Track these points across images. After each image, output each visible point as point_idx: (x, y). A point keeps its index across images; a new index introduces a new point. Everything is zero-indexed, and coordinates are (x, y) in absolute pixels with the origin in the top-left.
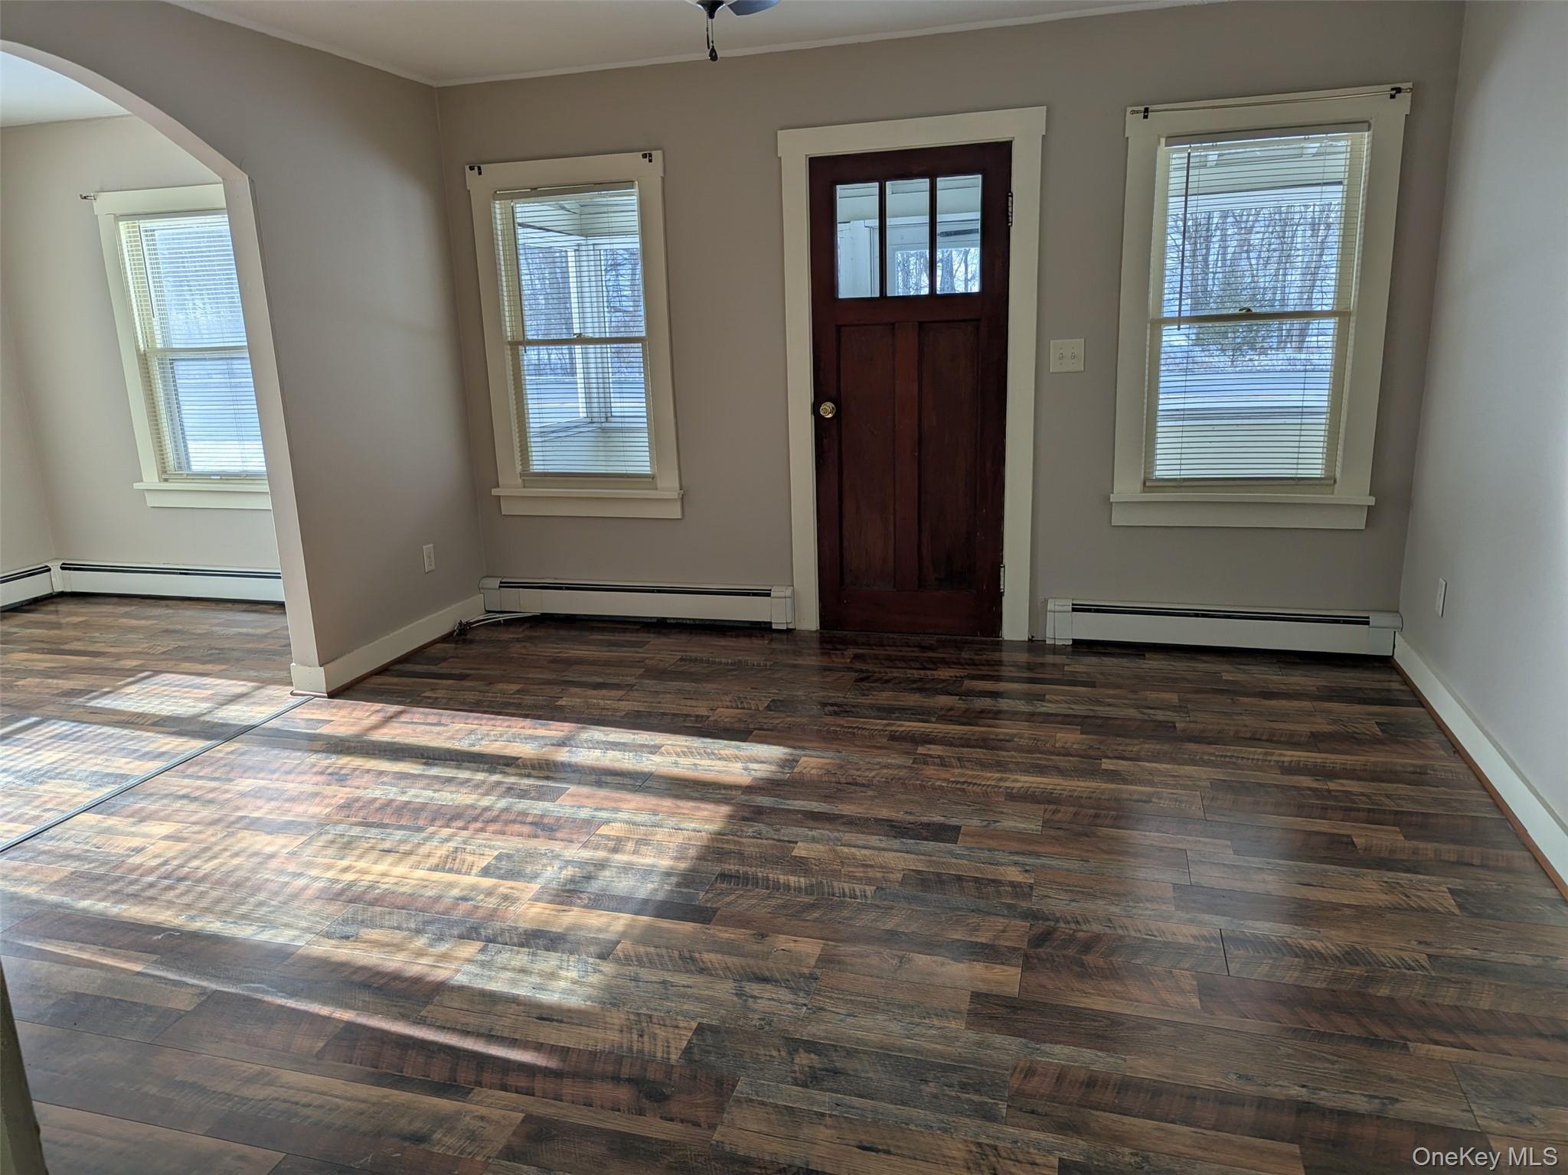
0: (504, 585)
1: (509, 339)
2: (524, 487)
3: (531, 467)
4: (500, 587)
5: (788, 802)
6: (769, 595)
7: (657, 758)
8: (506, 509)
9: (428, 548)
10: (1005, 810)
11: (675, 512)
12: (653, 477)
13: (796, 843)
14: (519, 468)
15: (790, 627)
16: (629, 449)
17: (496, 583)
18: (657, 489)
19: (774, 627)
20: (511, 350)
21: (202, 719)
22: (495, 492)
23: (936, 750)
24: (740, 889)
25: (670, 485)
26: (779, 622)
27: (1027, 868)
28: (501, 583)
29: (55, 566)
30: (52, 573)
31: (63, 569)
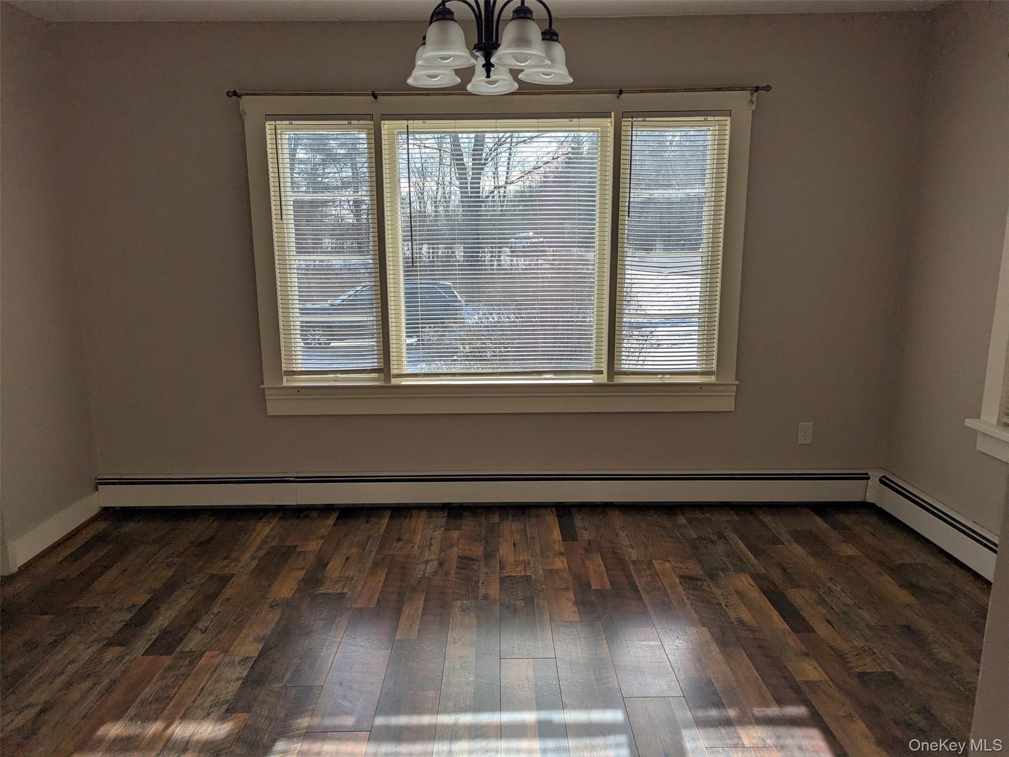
29: (875, 476)
30: (870, 482)
31: (881, 481)
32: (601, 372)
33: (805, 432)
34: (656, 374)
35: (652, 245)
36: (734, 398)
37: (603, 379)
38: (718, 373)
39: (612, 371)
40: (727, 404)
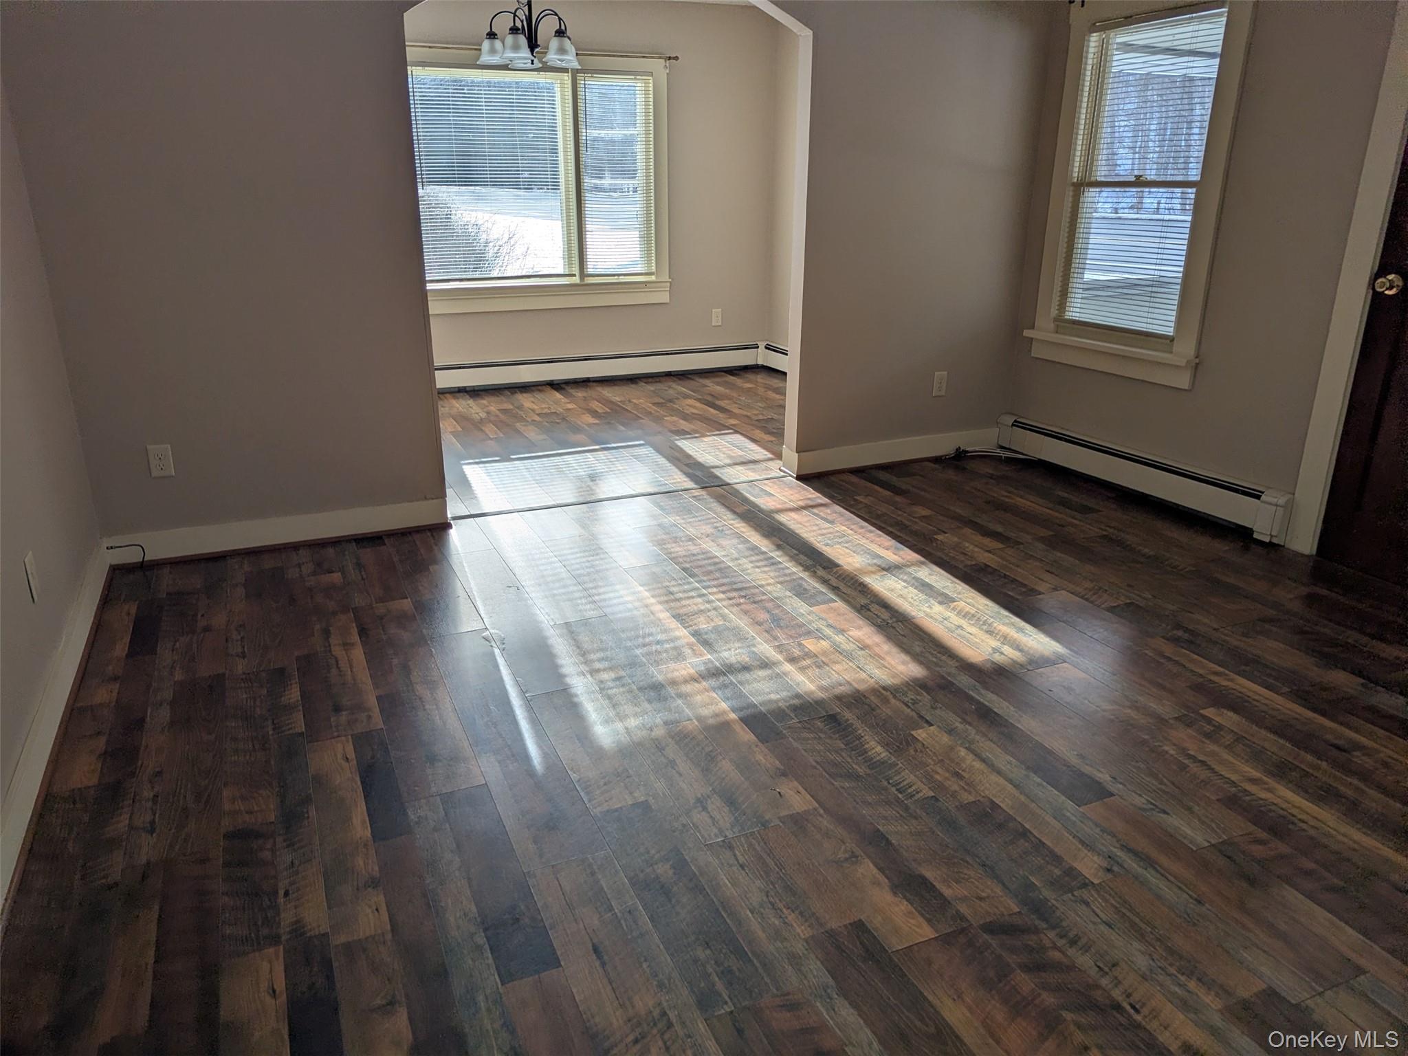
0: (1016, 424)
1: (1075, 180)
2: (1057, 332)
3: (1067, 313)
4: (1013, 425)
5: (983, 692)
6: (1258, 497)
7: (937, 608)
8: (1037, 351)
9: (940, 375)
10: (1196, 808)
11: (1183, 381)
12: (1172, 339)
13: (931, 725)
14: (1054, 312)
15: (1275, 541)
16: (1157, 305)
17: (1010, 420)
18: (1171, 352)
19: (1255, 536)
20: (1074, 191)
21: (712, 470)
22: (1027, 333)
23: (1228, 718)
24: (825, 733)
25: (1186, 350)
26: (1263, 533)
27: (1116, 868)
28: (1015, 421)
29: (762, 345)
30: (759, 350)
31: (766, 348)
32: (574, 275)
33: (717, 316)
34: (614, 275)
35: (602, 174)
36: (668, 293)
37: (576, 280)
38: (657, 273)
39: (583, 275)
40: (664, 297)
